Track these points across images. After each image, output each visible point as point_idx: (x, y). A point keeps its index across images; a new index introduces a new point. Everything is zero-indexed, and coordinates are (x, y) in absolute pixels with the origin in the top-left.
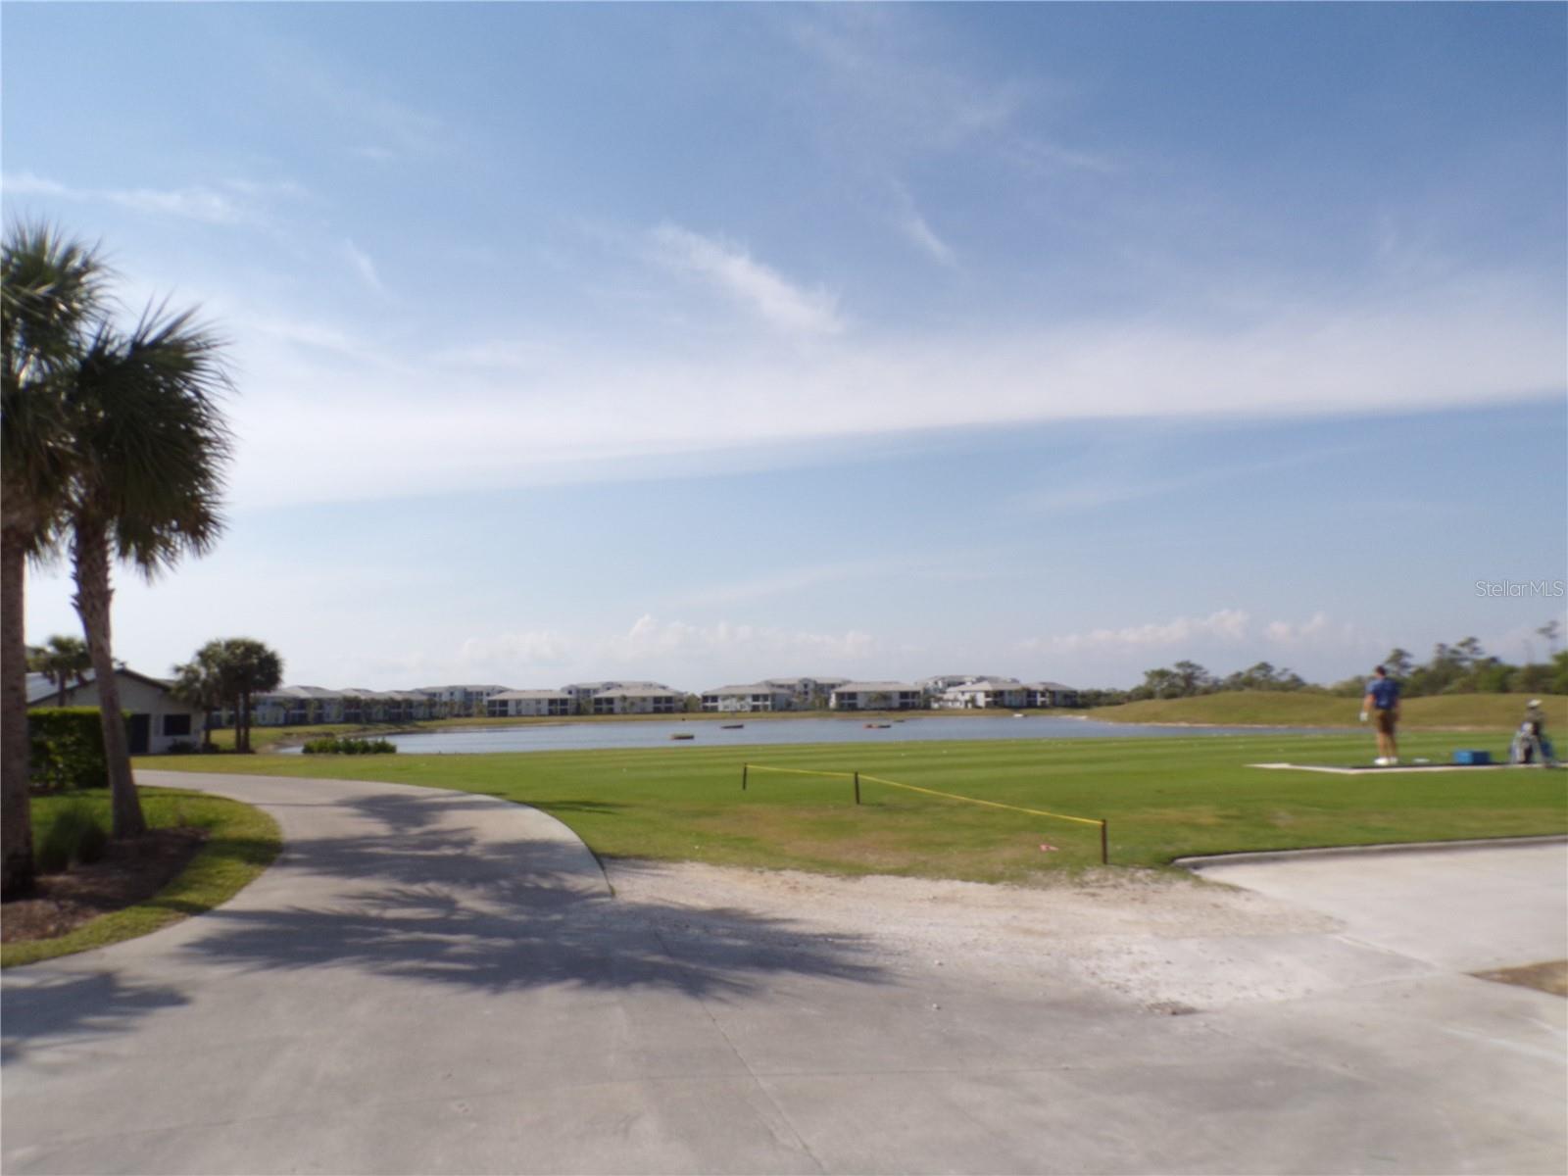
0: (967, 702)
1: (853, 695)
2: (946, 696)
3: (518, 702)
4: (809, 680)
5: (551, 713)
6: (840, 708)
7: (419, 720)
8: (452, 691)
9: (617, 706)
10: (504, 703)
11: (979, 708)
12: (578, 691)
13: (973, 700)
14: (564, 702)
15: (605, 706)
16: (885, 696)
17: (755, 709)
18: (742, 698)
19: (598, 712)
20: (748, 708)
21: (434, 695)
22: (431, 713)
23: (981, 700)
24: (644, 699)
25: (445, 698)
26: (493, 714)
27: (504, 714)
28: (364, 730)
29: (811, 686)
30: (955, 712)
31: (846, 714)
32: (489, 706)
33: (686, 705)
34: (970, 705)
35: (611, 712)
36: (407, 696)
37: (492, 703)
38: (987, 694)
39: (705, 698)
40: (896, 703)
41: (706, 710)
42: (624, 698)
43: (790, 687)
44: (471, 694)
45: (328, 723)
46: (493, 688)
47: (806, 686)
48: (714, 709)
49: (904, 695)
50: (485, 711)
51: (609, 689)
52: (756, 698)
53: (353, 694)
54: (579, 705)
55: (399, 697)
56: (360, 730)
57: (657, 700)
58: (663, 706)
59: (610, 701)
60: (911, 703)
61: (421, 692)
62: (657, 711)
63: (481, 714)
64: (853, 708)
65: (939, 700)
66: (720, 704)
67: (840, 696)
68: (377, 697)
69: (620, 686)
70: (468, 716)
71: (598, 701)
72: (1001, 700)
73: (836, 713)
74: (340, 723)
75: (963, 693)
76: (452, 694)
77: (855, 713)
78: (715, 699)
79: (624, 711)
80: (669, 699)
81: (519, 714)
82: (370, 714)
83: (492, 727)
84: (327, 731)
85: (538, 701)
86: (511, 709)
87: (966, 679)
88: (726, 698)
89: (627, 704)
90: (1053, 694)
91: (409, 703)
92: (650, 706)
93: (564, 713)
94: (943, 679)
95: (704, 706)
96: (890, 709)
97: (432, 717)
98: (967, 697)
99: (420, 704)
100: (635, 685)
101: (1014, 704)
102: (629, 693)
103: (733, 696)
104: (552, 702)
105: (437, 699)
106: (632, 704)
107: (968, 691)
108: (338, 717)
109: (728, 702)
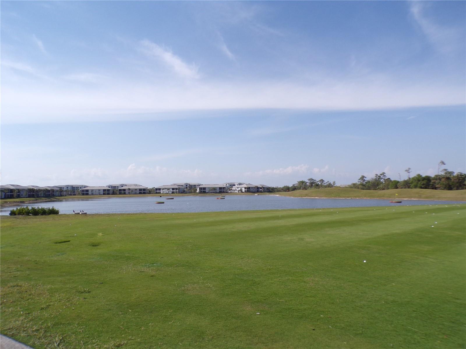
0: (239, 191)
1: (204, 188)
2: (233, 189)
3: (92, 190)
4: (188, 184)
5: (104, 194)
6: (201, 192)
7: (57, 196)
8: (67, 187)
9: (127, 192)
10: (87, 191)
11: (243, 192)
12: (112, 187)
13: (241, 190)
14: (108, 190)
15: (122, 192)
16: (215, 189)
17: (173, 193)
18: (168, 189)
19: (120, 193)
20: (171, 192)
21: (61, 188)
22: (61, 194)
23: (244, 190)
24: (136, 189)
25: (65, 189)
26: (83, 194)
27: (87, 194)
28: (36, 200)
30: (236, 194)
31: (202, 194)
32: (82, 192)
33: (150, 192)
34: (240, 192)
35: (125, 194)
36: (52, 188)
37: (83, 191)
38: (245, 188)
39: (157, 189)
40: (218, 191)
41: (157, 193)
42: (129, 189)
43: (182, 186)
44: (74, 188)
45: (22, 198)
46: (82, 186)
48: (160, 193)
49: (220, 188)
50: (81, 193)
51: (122, 186)
52: (173, 189)
53: (32, 188)
54: (113, 191)
55: (49, 189)
56: (35, 200)
57: (140, 190)
58: (142, 192)
59: (124, 190)
60: (222, 191)
61: (57, 187)
62: (140, 193)
63: (79, 194)
64: (204, 192)
65: (230, 190)
66: (161, 191)
67: (200, 189)
68: (41, 189)
69: (126, 185)
70: (75, 195)
71: (120, 190)
72: (250, 190)
73: (200, 194)
74: (27, 197)
75: (238, 188)
76: (67, 188)
77: (206, 194)
78: (160, 189)
79: (129, 193)
80: (144, 190)
81: (92, 194)
82: (38, 194)
84: (21, 201)
85: (99, 190)
86: (90, 193)
87: (235, 184)
88: (163, 189)
89: (130, 191)
90: (264, 188)
91: (53, 191)
92: (138, 192)
93: (108, 194)
94: (229, 183)
95: (156, 191)
96: (216, 193)
97: (61, 196)
98: (239, 189)
99: (57, 191)
100: (131, 185)
101: (253, 191)
102: (131, 188)
103: (166, 189)
104: (104, 190)
105: (62, 189)
106: (132, 191)
107: (239, 187)
108: (26, 195)
109: (163, 191)
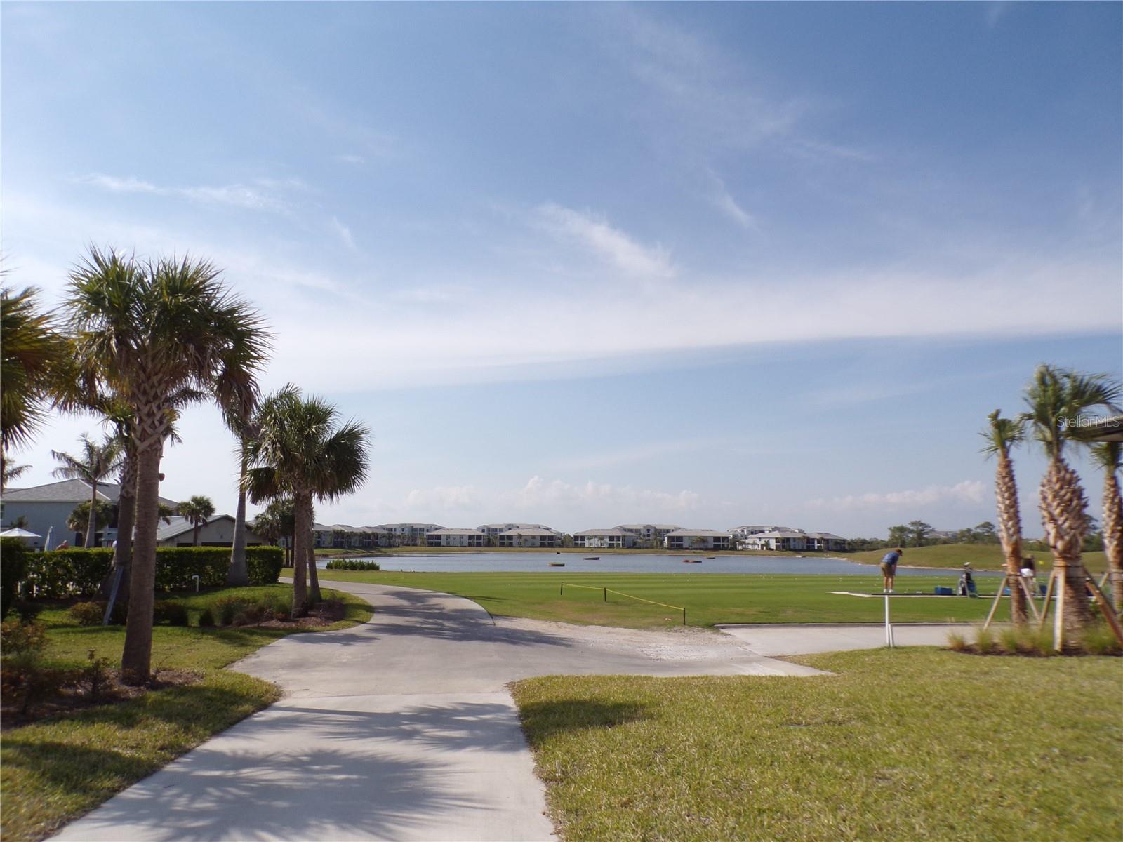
0: (762, 546)
1: (680, 539)
2: (747, 541)
3: (448, 537)
4: (650, 526)
5: (470, 545)
6: (671, 547)
7: (382, 547)
8: (403, 527)
9: (515, 542)
10: (439, 537)
11: (773, 550)
12: (489, 530)
13: (767, 544)
14: (479, 537)
15: (506, 541)
16: (703, 540)
17: (611, 546)
18: (601, 538)
19: (502, 545)
20: (605, 546)
21: (391, 529)
22: (390, 542)
23: (773, 544)
24: (534, 537)
25: (398, 533)
26: (431, 544)
27: (439, 544)
28: (347, 553)
29: (652, 531)
30: (754, 553)
31: (675, 551)
32: (429, 539)
33: (562, 542)
34: (765, 548)
35: (511, 545)
36: (375, 531)
37: (431, 537)
38: (777, 540)
39: (576, 538)
40: (711, 544)
41: (576, 545)
42: (520, 536)
43: (637, 531)
44: (416, 529)
45: (323, 548)
46: (431, 526)
47: (648, 530)
48: (583, 546)
49: (717, 539)
50: (426, 542)
51: (510, 529)
52: (611, 538)
53: (340, 529)
54: (489, 539)
55: (369, 531)
56: (344, 553)
57: (543, 538)
58: (546, 542)
59: (510, 537)
60: (720, 545)
61: (383, 528)
62: (542, 545)
63: (423, 544)
64: (680, 547)
65: (742, 543)
66: (587, 542)
67: (671, 539)
68: (355, 531)
69: (518, 527)
70: (415, 545)
71: (502, 538)
72: (787, 545)
73: (668, 551)
74: (331, 548)
75: (760, 539)
76: (403, 529)
77: (681, 551)
78: (583, 538)
79: (520, 545)
80: (551, 538)
81: (448, 545)
82: (350, 542)
83: (430, 553)
84: (323, 553)
85: (461, 537)
86: (443, 542)
87: (765, 529)
88: (590, 538)
89: (522, 541)
90: (827, 541)
91: (376, 535)
92: (538, 542)
93: (479, 545)
94: (748, 528)
95: (575, 543)
96: (707, 549)
97: (390, 546)
98: (763, 542)
99: (383, 536)
100: (528, 527)
101: (797, 548)
102: (523, 533)
103: (595, 537)
104: (471, 537)
105: (393, 532)
106: (526, 540)
107: (764, 538)
108: (330, 544)
109: (591, 541)
